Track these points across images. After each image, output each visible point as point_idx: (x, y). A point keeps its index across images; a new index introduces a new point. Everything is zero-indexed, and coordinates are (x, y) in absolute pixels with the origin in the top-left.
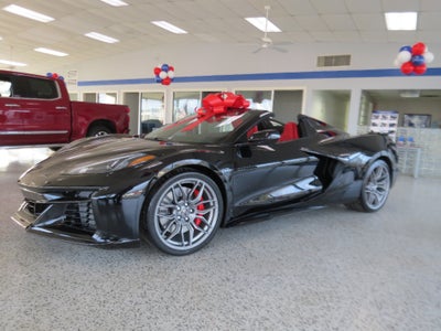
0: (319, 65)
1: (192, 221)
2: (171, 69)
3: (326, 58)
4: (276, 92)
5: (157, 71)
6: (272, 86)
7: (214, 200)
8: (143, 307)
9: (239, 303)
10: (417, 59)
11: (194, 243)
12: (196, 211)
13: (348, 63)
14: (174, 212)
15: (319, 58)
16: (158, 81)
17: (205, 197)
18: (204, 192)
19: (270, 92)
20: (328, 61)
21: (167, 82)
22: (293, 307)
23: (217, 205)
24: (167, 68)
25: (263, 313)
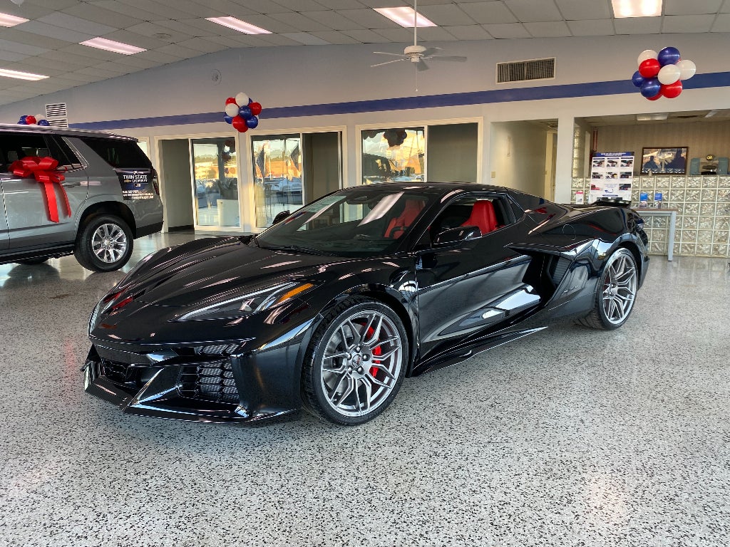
0: (501, 79)
1: (367, 372)
3: (512, 65)
7: (396, 339)
8: (337, 504)
9: (463, 485)
11: (372, 404)
12: (372, 357)
13: (550, 74)
14: (344, 363)
15: (501, 67)
17: (383, 336)
18: (382, 330)
20: (515, 71)
22: (536, 483)
23: (400, 345)
25: (499, 496)
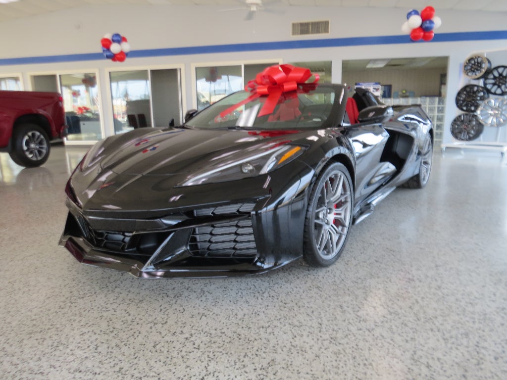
0: (294, 33)
1: (332, 223)
2: (124, 39)
3: (302, 25)
4: (246, 67)
5: (106, 44)
6: (243, 59)
7: (348, 195)
10: (427, 24)
12: (334, 210)
13: (326, 31)
15: (294, 25)
16: (108, 57)
19: (240, 67)
20: (304, 28)
21: (119, 57)
24: (120, 39)
